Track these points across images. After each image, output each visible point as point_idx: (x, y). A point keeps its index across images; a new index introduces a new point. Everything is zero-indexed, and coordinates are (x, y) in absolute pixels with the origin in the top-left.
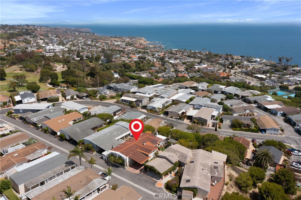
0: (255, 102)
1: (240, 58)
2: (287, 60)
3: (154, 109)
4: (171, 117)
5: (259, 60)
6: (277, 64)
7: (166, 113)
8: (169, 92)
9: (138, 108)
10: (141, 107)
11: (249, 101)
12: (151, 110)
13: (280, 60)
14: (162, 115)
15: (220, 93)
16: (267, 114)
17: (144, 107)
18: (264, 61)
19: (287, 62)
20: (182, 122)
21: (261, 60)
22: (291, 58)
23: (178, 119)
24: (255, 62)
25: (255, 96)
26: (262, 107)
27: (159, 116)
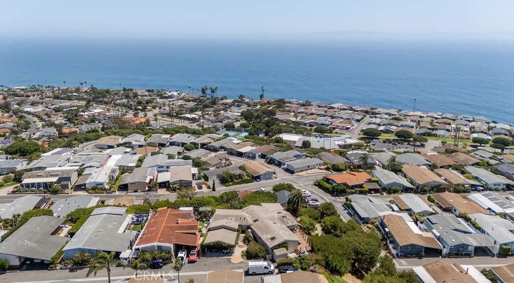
0: (222, 148)
1: (147, 93)
2: (213, 91)
3: (99, 187)
4: (136, 191)
5: (175, 94)
6: (201, 98)
7: (124, 187)
8: (96, 157)
9: (66, 192)
10: (71, 189)
11: (214, 149)
12: (94, 189)
13: (203, 91)
14: (117, 193)
15: (168, 146)
16: (244, 159)
17: (79, 188)
18: (183, 94)
19: (212, 94)
20: (155, 193)
21: (179, 94)
22: (216, 88)
23: (148, 191)
24: (171, 97)
25: (217, 140)
26: (235, 152)
27: (113, 194)
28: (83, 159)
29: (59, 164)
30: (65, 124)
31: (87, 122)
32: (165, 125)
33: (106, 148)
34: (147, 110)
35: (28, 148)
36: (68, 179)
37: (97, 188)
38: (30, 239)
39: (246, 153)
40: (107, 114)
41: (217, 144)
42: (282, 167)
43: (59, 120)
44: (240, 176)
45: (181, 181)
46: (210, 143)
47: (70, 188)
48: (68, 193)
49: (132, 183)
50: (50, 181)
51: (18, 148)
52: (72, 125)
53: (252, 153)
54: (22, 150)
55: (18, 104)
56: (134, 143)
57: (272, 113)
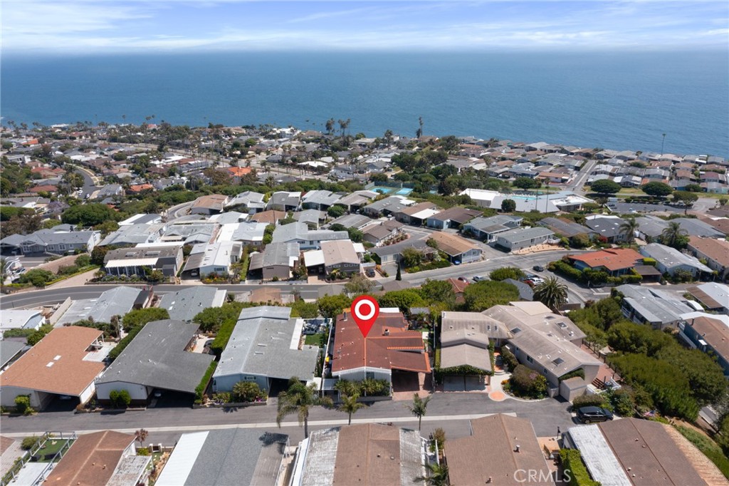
0: (386, 213)
1: (244, 131)
2: (343, 126)
3: (219, 273)
4: (275, 280)
5: (287, 131)
6: (326, 137)
7: (256, 274)
8: (202, 227)
9: (171, 281)
10: (178, 276)
11: (373, 213)
12: (212, 276)
13: (328, 126)
14: (247, 283)
15: (300, 210)
17: (187, 274)
18: (298, 132)
19: (342, 130)
20: (304, 283)
21: (292, 131)
22: (348, 122)
23: (293, 279)
24: (280, 136)
25: (376, 200)
26: (407, 219)
27: (241, 284)
28: (182, 230)
29: (149, 238)
30: (133, 178)
31: (163, 174)
32: (279, 179)
33: (208, 212)
34: (247, 156)
35: (95, 214)
36: (173, 261)
37: (216, 274)
38: (156, 358)
39: (426, 219)
40: (192, 163)
41: (378, 206)
42: (489, 241)
43: (123, 172)
44: (430, 257)
45: (342, 264)
46: (366, 204)
47: (176, 275)
48: (174, 283)
49: (268, 268)
50: (148, 264)
51: (80, 214)
52: (143, 179)
53: (436, 220)
54: (86, 217)
55: (61, 150)
56: (249, 205)
57: (441, 158)
